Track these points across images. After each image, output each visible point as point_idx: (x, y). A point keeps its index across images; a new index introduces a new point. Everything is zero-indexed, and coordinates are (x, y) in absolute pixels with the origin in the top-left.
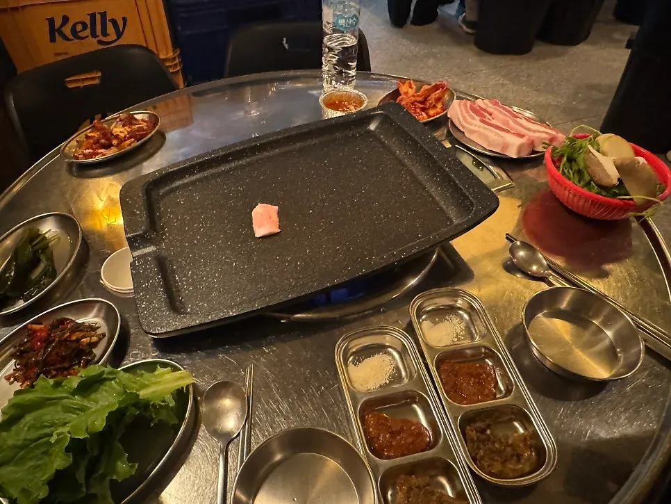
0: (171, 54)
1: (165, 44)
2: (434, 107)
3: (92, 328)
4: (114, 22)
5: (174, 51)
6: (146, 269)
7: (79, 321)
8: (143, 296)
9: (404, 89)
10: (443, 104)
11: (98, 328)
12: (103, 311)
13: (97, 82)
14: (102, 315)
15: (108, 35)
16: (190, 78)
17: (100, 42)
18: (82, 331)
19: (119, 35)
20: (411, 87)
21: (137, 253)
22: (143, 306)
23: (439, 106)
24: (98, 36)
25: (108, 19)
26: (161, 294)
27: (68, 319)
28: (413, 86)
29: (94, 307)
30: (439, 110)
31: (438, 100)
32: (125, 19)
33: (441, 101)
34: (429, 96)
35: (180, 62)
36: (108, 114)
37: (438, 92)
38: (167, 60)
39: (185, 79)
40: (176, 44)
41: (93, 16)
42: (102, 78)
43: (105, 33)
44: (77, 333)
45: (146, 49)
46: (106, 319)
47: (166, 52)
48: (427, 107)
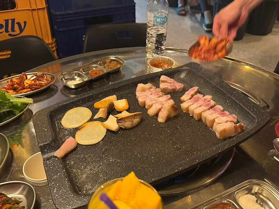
0: (50, 41)
1: (48, 35)
3: (17, 202)
4: (19, 24)
5: (52, 40)
6: (54, 166)
7: (10, 196)
8: (54, 184)
11: (21, 202)
12: (26, 191)
13: (9, 56)
14: (25, 193)
15: (15, 31)
16: (61, 54)
17: (10, 35)
18: (9, 203)
19: (21, 31)
21: (46, 156)
22: (55, 191)
24: (9, 32)
25: (15, 23)
26: (66, 182)
27: (3, 194)
29: (20, 187)
32: (25, 23)
35: (55, 45)
36: (11, 74)
38: (49, 44)
39: (58, 55)
40: (53, 35)
41: (7, 21)
42: (11, 54)
43: (13, 30)
44: (7, 205)
45: (37, 37)
46: (27, 196)
47: (48, 40)
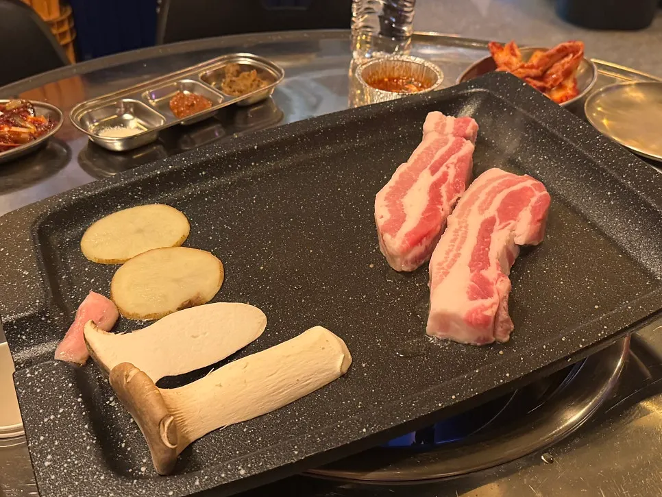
0: (55, 15)
2: (561, 86)
5: (61, 11)
6: (48, 385)
8: (44, 441)
9: (501, 57)
10: (575, 81)
20: (514, 54)
22: (47, 464)
23: (569, 84)
26: (85, 437)
28: (517, 52)
30: (570, 92)
31: (568, 73)
33: (572, 77)
34: (551, 67)
35: (71, 30)
37: (566, 59)
38: (50, 24)
47: (48, 11)
48: (548, 85)
